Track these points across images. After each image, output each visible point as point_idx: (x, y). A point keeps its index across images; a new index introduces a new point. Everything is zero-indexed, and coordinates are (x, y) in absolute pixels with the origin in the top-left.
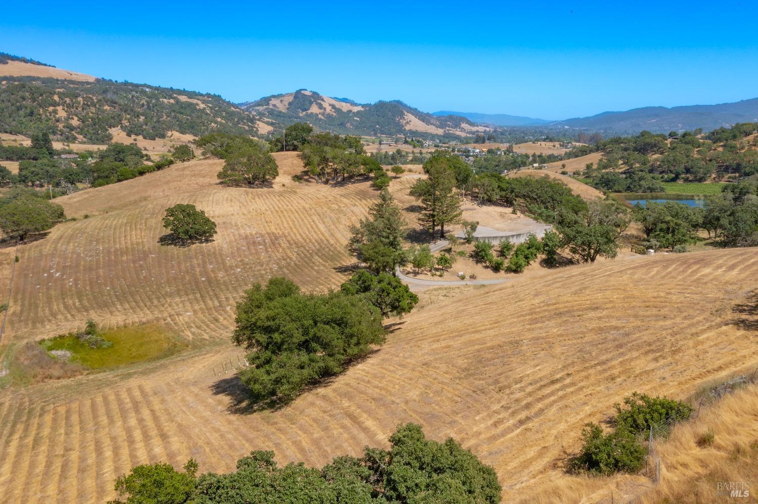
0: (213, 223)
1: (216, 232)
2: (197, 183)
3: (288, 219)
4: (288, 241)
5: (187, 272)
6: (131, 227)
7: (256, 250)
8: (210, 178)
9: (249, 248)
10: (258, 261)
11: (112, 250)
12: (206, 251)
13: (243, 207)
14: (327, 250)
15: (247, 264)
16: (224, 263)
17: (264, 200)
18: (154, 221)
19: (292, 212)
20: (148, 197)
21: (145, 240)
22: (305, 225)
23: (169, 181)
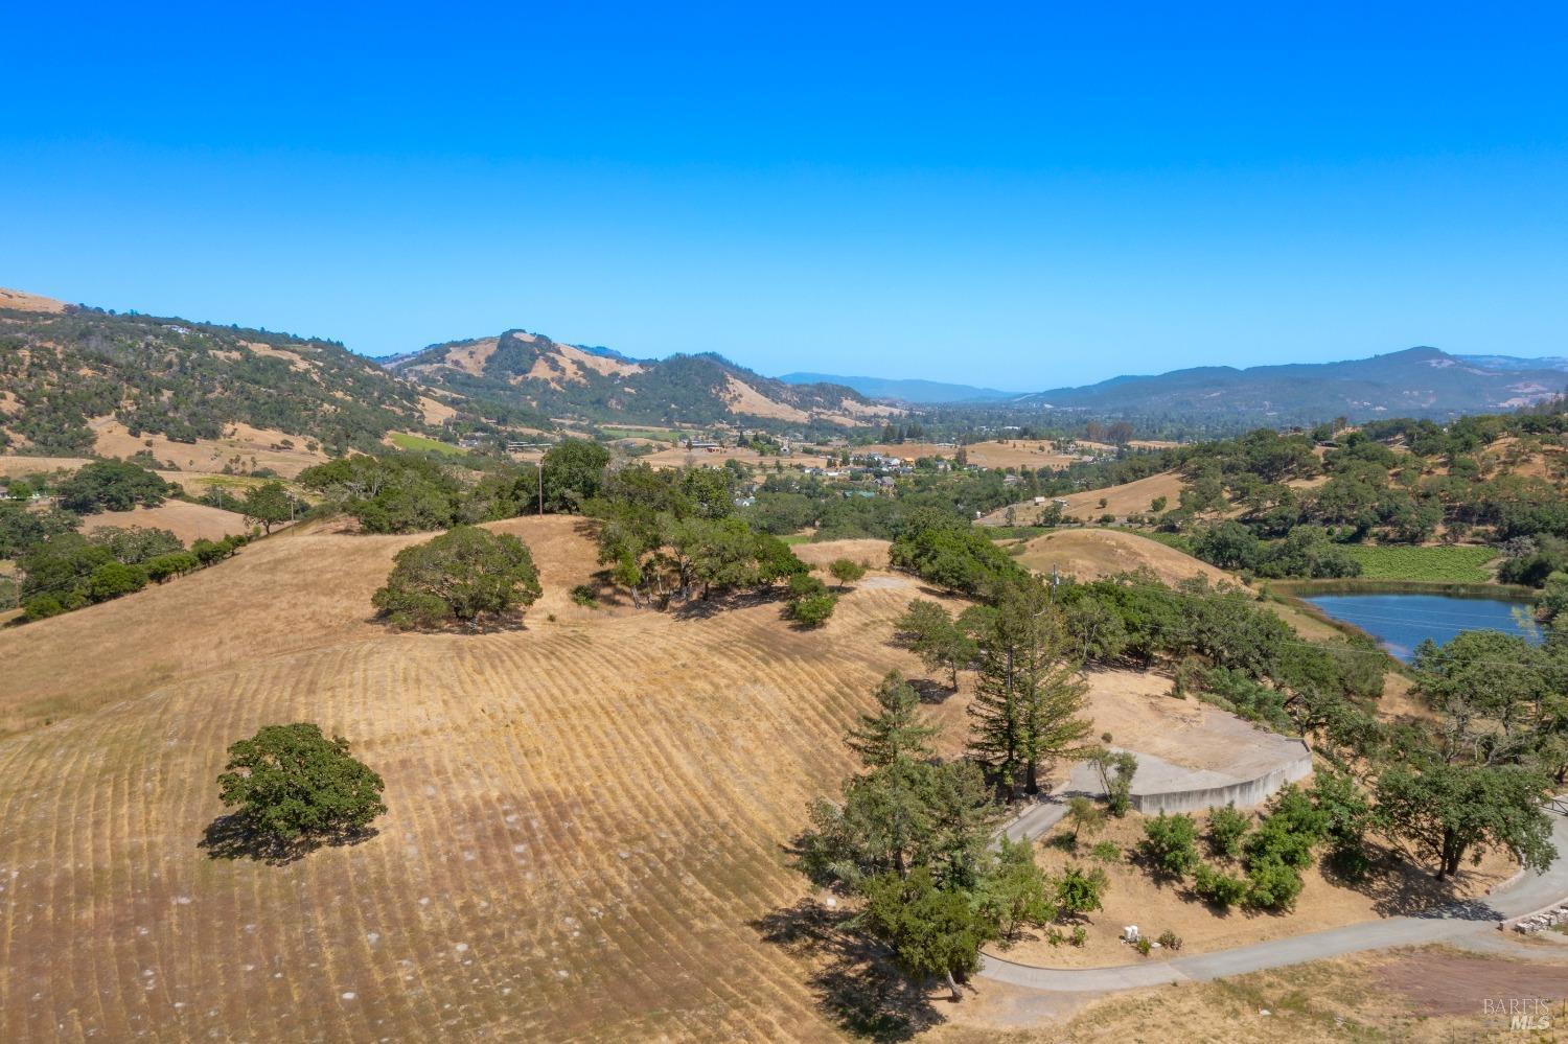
0: (376, 779)
1: (384, 809)
2: (313, 617)
3: (585, 737)
4: (597, 819)
5: (295, 964)
6: (116, 787)
7: (506, 859)
8: (348, 596)
9: (485, 858)
10: (519, 907)
11: (51, 881)
12: (352, 874)
13: (452, 703)
14: (713, 846)
15: (486, 921)
16: (411, 921)
17: (508, 673)
18: (189, 762)
19: (593, 712)
20: (173, 668)
21: (160, 839)
22: (637, 758)
23: (235, 605)
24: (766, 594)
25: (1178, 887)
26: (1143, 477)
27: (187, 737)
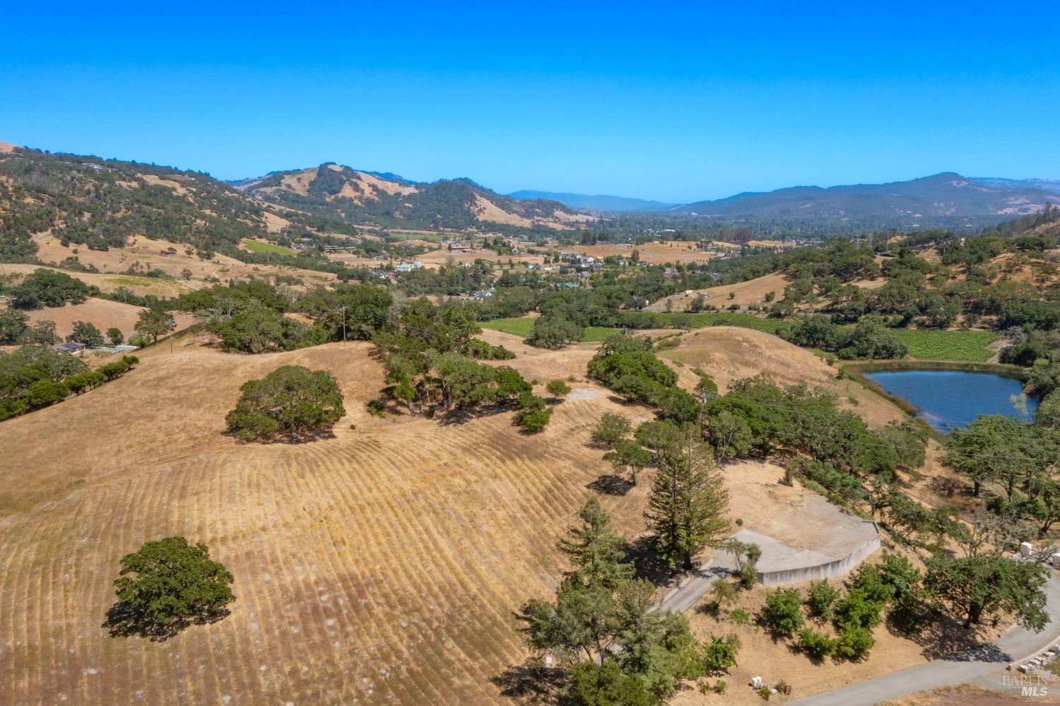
0: (228, 576)
1: (234, 598)
2: (184, 429)
3: (377, 530)
4: (385, 596)
6: (44, 577)
7: (321, 631)
8: (209, 409)
9: (307, 632)
10: (330, 671)
12: (212, 647)
13: (282, 503)
14: (466, 615)
15: (306, 683)
16: (254, 684)
17: (322, 476)
18: (95, 557)
19: (382, 507)
20: (85, 473)
21: (75, 621)
22: (413, 544)
23: (129, 415)
24: (502, 405)
25: (789, 642)
26: (759, 276)
27: (94, 536)
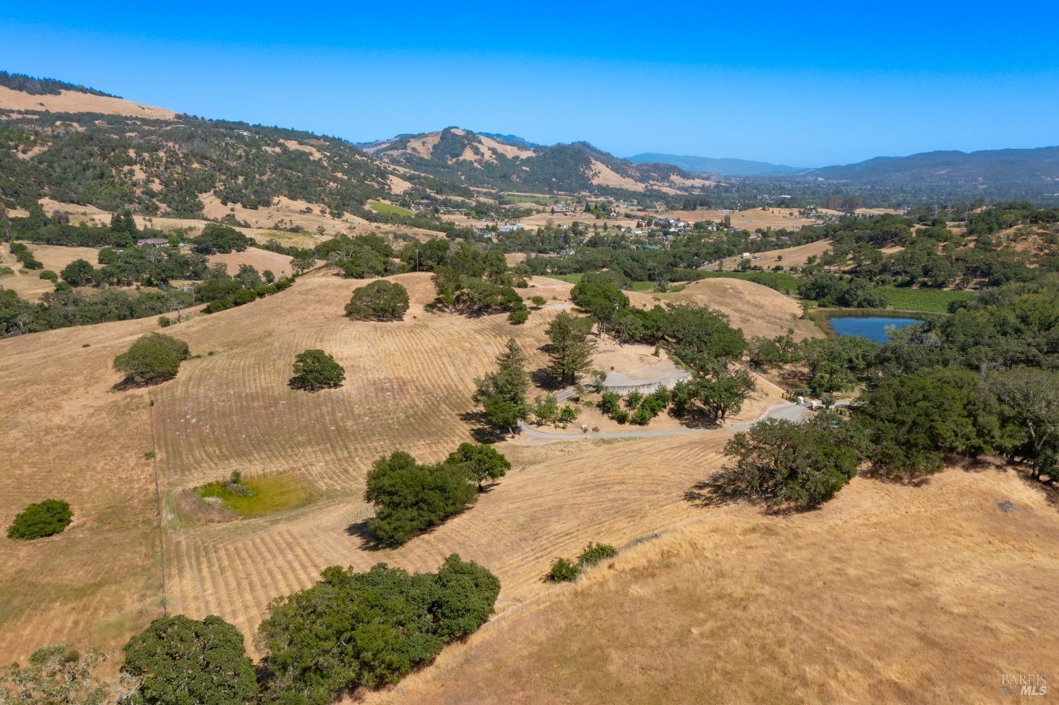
0: (342, 369)
1: (345, 379)
2: (323, 314)
3: (417, 360)
4: (416, 387)
5: (317, 420)
6: (259, 369)
7: (384, 396)
8: (336, 306)
9: (377, 395)
10: (386, 409)
11: (243, 395)
12: (334, 396)
13: (371, 347)
14: (455, 397)
15: (375, 412)
16: (352, 411)
17: (393, 337)
18: (282, 362)
19: (422, 352)
20: (272, 332)
21: (275, 385)
22: (434, 368)
23: (292, 308)
24: (505, 309)
25: (610, 415)
26: (811, 242)
27: (280, 355)
